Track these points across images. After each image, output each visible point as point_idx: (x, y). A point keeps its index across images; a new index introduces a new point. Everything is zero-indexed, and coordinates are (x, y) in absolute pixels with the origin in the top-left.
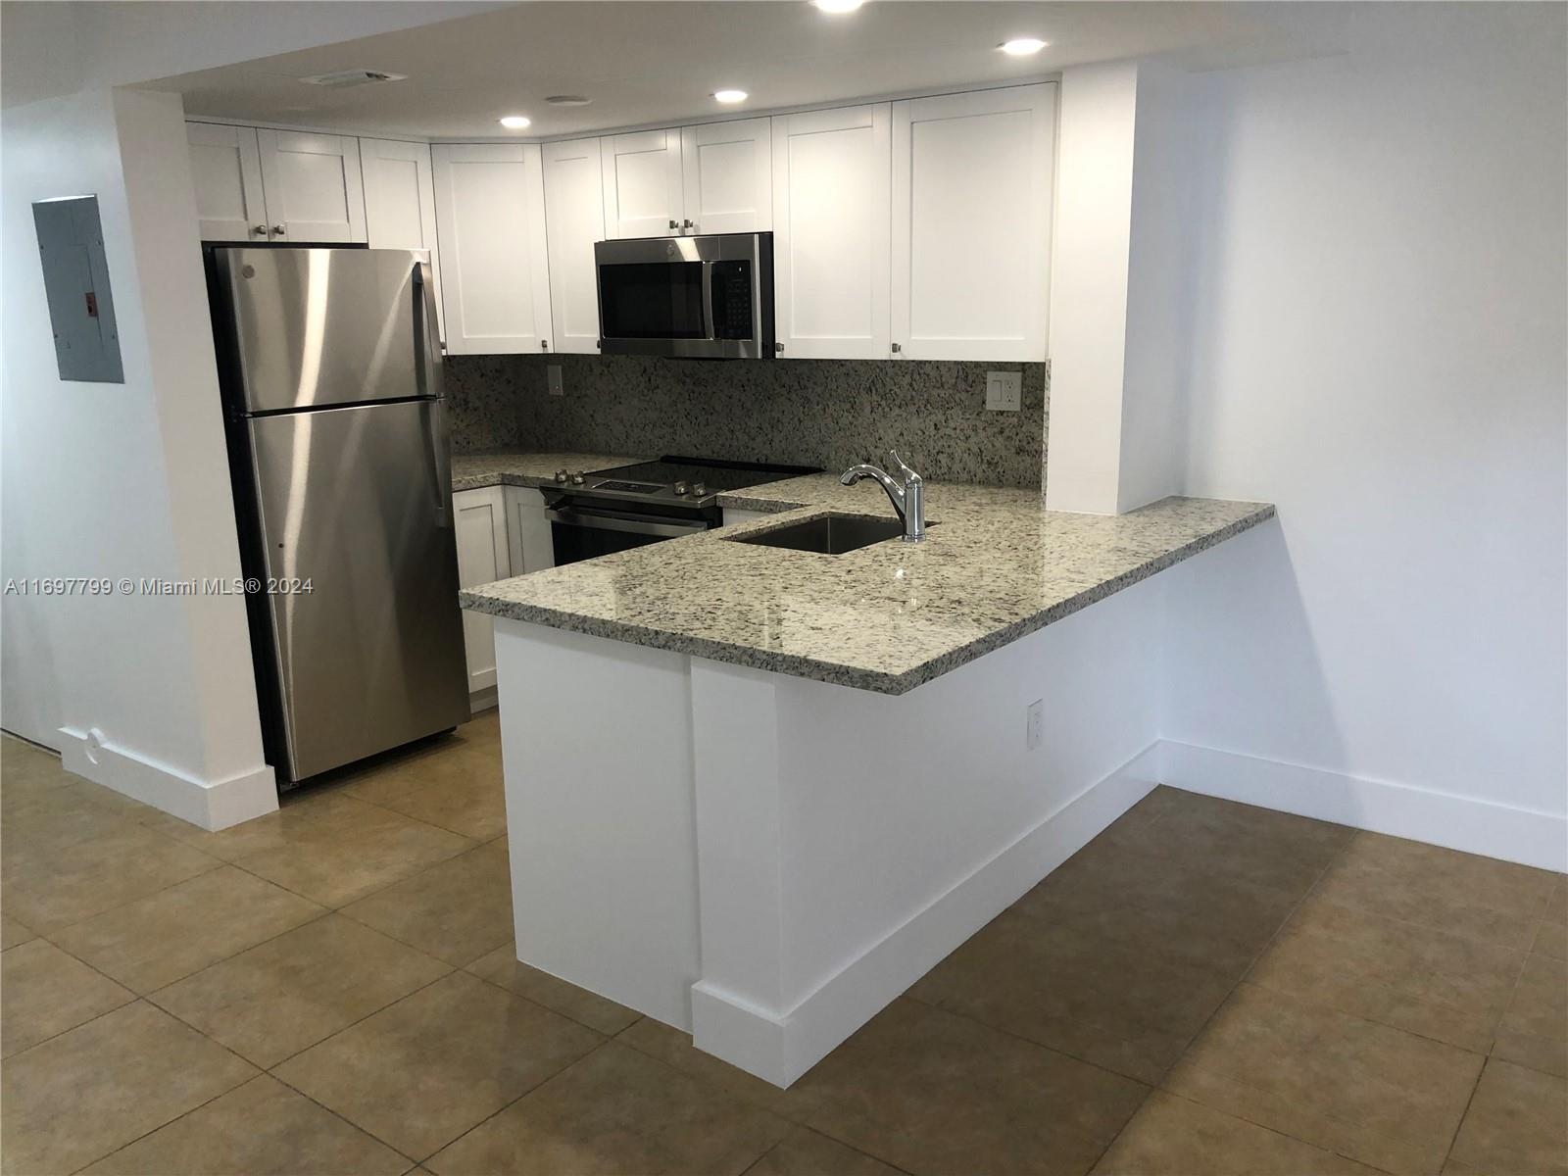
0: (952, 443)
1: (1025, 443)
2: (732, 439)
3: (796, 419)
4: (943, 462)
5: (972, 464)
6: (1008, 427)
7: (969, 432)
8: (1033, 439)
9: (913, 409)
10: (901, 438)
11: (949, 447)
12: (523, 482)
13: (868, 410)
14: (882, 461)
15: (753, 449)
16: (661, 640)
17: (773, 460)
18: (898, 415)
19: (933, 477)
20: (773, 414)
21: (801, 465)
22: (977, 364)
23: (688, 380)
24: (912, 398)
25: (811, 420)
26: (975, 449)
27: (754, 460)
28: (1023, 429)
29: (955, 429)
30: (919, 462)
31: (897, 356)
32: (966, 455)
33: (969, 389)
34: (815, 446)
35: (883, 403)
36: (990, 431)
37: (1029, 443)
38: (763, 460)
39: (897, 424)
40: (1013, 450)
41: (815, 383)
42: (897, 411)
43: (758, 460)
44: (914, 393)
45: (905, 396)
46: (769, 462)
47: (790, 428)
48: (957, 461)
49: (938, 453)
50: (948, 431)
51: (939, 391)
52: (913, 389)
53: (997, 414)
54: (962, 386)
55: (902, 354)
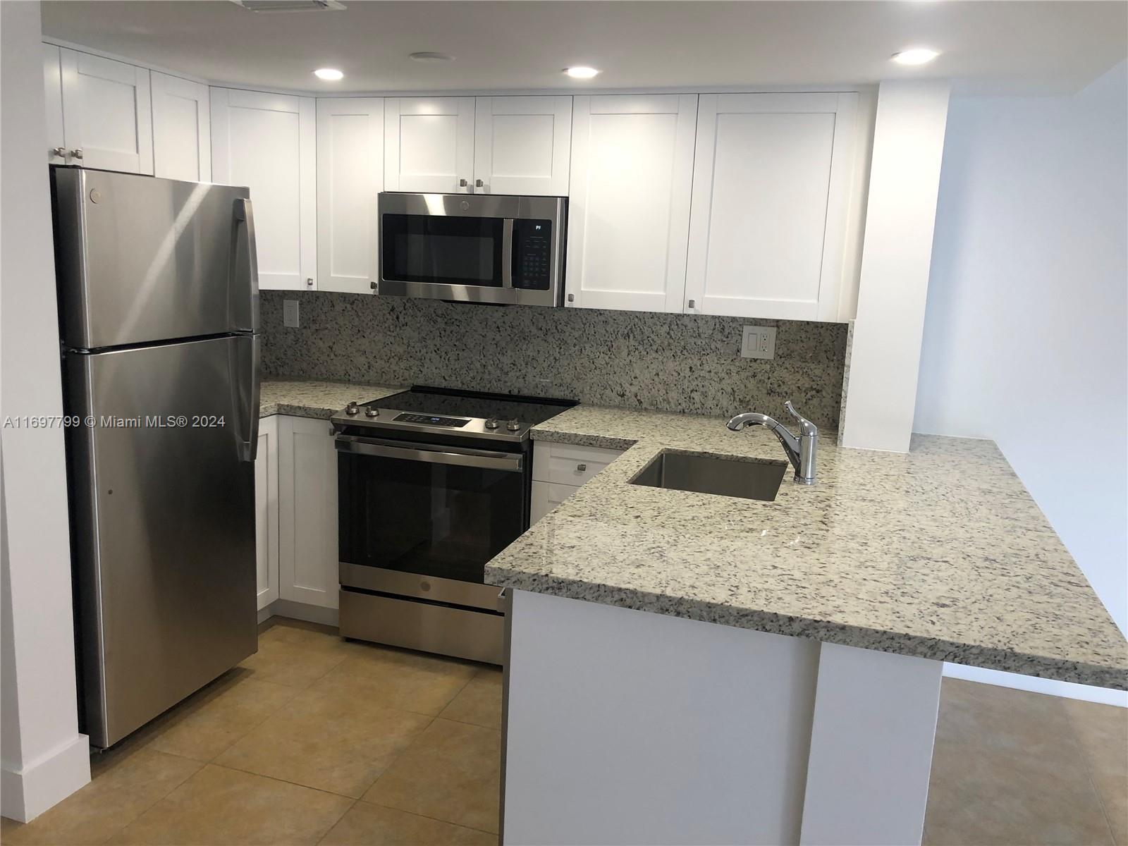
0: (706, 383)
1: (776, 386)
2: (484, 373)
3: (552, 358)
4: (697, 399)
5: (725, 402)
6: (760, 372)
7: (724, 375)
8: (784, 383)
9: (669, 353)
10: (656, 378)
11: (703, 386)
12: (306, 413)
13: (625, 352)
14: (636, 396)
15: (505, 382)
16: (796, 627)
17: (526, 392)
18: (654, 358)
19: (686, 411)
20: (528, 353)
21: (554, 397)
22: (734, 319)
23: (439, 319)
24: (669, 345)
25: (567, 359)
26: (729, 390)
27: (506, 392)
28: (774, 374)
29: (710, 372)
30: (673, 399)
31: (691, 311)
32: (720, 394)
33: (725, 339)
34: (569, 381)
35: (640, 348)
36: (743, 375)
37: (779, 386)
38: (515, 392)
39: (653, 366)
40: (766, 391)
41: (574, 329)
42: (654, 355)
43: (510, 391)
44: (671, 341)
45: (662, 343)
46: (521, 393)
47: (545, 365)
48: (710, 398)
49: (692, 391)
50: (702, 374)
51: (696, 340)
52: (671, 337)
53: (751, 361)
54: (718, 336)
55: (695, 310)
